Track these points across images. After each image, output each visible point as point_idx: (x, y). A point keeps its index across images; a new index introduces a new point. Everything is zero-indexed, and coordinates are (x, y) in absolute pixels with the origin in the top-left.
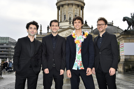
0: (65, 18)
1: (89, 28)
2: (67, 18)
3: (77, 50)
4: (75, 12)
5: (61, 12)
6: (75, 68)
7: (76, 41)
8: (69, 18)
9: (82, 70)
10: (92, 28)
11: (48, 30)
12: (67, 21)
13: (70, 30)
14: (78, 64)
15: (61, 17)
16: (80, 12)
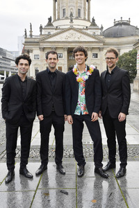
0: (64, 13)
1: (98, 29)
2: (68, 14)
3: (80, 91)
4: (79, 5)
5: (59, 5)
6: (77, 113)
7: (78, 79)
9: (86, 115)
10: (102, 27)
11: (41, 31)
12: (67, 18)
13: (71, 31)
15: (59, 13)
16: (85, 4)
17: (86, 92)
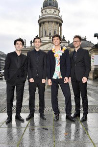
0: (46, 33)
1: (67, 43)
2: (48, 34)
4: (55, 28)
5: (42, 28)
7: (55, 55)
8: (49, 33)
9: (61, 79)
10: (69, 42)
11: (31, 44)
12: (47, 36)
13: (50, 44)
14: (57, 74)
15: (42, 33)
16: (58, 28)
17: (61, 64)
